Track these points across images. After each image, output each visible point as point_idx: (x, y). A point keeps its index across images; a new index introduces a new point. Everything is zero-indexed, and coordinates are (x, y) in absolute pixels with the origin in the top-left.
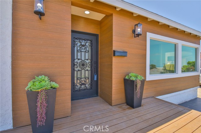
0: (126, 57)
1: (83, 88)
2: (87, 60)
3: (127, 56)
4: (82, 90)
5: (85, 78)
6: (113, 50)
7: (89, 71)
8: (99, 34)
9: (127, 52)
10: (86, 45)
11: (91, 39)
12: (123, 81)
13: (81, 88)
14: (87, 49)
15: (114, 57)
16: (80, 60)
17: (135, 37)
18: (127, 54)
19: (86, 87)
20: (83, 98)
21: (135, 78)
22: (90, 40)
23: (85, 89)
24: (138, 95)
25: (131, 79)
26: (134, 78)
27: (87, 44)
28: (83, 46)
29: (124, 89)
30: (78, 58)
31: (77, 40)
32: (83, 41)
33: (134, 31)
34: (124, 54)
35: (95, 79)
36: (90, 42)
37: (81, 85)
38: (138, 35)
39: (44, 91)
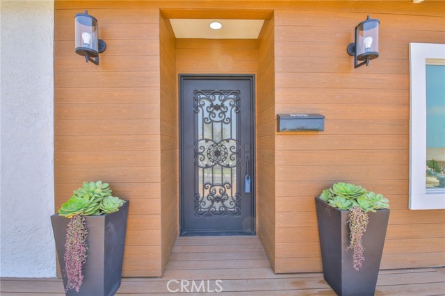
0: (320, 133)
1: (218, 209)
2: (228, 141)
3: (323, 131)
4: (215, 213)
5: (223, 185)
6: (276, 114)
7: (231, 168)
8: (256, 73)
9: (323, 118)
10: (222, 105)
11: (235, 89)
12: (314, 205)
13: (212, 209)
14: (228, 115)
15: (279, 133)
16: (210, 143)
17: (356, 66)
18: (323, 124)
19: (224, 206)
20: (216, 234)
21: (348, 203)
22: (234, 93)
23: (223, 212)
24: (357, 263)
25: (333, 203)
26: (343, 200)
27: (227, 103)
28: (217, 107)
29: (317, 228)
30: (205, 137)
31: (202, 96)
32: (217, 96)
33: (352, 49)
34: (311, 125)
35: (248, 190)
36: (232, 96)
37: (213, 201)
38: (366, 58)
39: (79, 218)
